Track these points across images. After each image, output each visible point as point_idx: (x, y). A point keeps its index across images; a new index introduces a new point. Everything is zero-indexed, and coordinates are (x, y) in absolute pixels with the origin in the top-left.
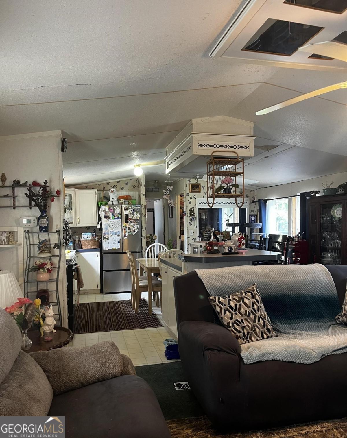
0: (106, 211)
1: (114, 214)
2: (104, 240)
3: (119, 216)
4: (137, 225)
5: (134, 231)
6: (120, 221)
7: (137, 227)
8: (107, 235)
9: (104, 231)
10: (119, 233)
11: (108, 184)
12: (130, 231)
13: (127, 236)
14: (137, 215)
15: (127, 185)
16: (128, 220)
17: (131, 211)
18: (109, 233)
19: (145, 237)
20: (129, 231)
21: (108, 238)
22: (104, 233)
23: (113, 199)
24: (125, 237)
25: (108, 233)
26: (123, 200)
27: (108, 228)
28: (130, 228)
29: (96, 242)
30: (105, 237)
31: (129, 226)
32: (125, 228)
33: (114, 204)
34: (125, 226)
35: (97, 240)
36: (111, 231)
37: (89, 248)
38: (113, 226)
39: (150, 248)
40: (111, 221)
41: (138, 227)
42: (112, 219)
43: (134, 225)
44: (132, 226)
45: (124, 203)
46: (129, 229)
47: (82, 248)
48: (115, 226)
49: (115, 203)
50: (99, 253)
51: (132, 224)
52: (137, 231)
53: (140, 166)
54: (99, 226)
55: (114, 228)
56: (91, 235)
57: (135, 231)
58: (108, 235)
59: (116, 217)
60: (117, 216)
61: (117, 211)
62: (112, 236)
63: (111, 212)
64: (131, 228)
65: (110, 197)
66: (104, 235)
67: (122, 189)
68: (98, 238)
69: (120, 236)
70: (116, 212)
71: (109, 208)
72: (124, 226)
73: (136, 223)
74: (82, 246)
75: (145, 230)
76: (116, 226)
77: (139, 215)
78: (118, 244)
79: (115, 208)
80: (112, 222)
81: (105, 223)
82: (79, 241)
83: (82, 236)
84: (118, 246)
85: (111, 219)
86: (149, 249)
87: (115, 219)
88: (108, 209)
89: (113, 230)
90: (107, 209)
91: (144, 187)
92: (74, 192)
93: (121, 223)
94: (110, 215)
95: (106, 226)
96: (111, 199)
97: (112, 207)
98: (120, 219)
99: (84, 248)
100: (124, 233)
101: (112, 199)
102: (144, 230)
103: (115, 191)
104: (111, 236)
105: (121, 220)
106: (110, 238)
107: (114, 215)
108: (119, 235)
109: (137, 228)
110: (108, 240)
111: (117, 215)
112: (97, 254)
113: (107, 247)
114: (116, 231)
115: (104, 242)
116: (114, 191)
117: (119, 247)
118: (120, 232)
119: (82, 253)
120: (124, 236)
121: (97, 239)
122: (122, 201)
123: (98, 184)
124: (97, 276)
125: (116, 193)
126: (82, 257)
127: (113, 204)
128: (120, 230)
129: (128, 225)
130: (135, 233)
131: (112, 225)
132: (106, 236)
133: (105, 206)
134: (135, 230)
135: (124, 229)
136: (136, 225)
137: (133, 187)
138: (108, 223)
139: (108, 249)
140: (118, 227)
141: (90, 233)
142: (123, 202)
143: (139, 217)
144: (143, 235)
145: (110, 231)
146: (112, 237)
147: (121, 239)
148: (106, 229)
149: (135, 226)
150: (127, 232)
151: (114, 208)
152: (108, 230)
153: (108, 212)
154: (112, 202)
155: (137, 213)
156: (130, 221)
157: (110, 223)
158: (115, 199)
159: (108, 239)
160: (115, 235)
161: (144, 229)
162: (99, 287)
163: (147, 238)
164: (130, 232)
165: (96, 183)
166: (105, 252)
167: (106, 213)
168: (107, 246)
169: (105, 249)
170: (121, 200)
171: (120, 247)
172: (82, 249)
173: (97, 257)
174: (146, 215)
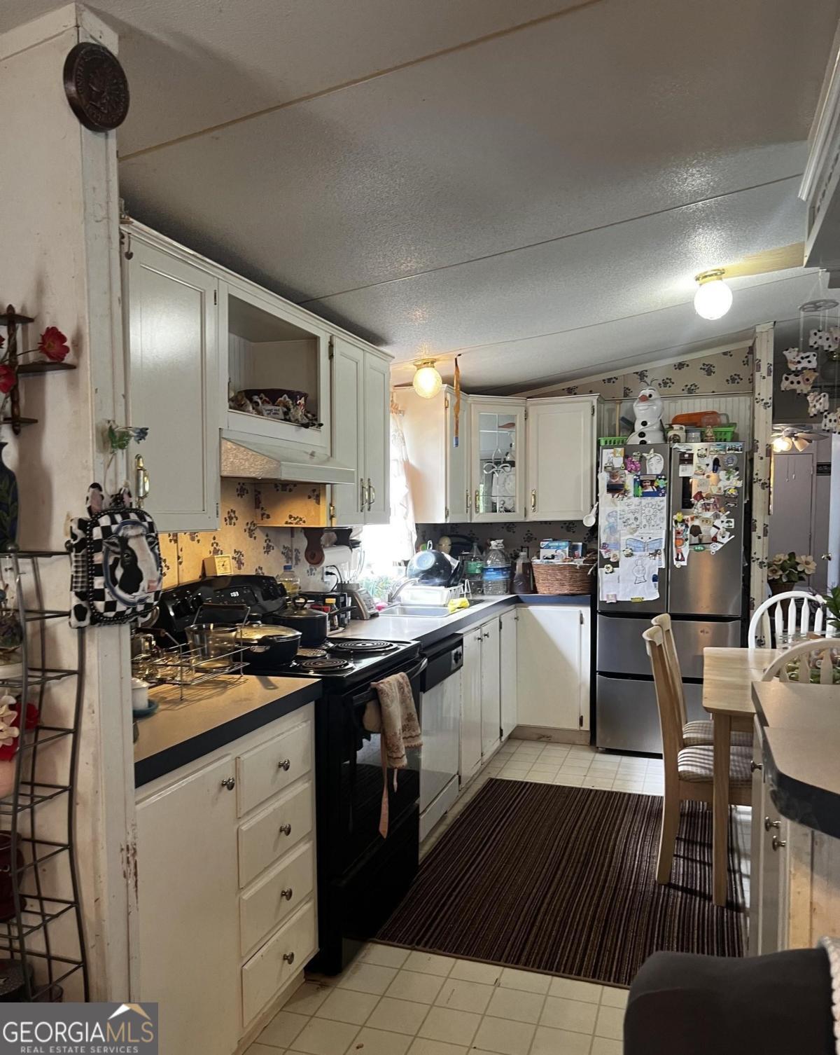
0: (613, 468)
1: (642, 478)
2: (604, 570)
3: (661, 483)
4: (728, 517)
5: (715, 539)
6: (662, 501)
7: (726, 525)
8: (614, 552)
9: (603, 537)
10: (656, 546)
11: (642, 375)
12: (700, 540)
13: (686, 557)
14: (728, 479)
15: (709, 374)
16: (692, 499)
17: (708, 465)
18: (623, 543)
19: (762, 563)
20: (695, 540)
21: (618, 562)
22: (605, 546)
23: (644, 424)
24: (677, 559)
25: (617, 545)
26: (681, 428)
27: (620, 526)
28: (698, 527)
29: (578, 574)
30: (606, 557)
31: (697, 523)
32: (680, 527)
33: (649, 442)
34: (680, 520)
35: (581, 567)
36: (630, 536)
37: (557, 590)
38: (636, 519)
39: (771, 610)
40: (630, 504)
41: (732, 524)
42: (634, 496)
43: (717, 516)
44: (706, 521)
45: (683, 439)
46: (696, 531)
47: (535, 591)
48: (644, 522)
49: (653, 437)
50: (586, 611)
51: (709, 515)
52: (726, 540)
53: (721, 279)
54: (589, 522)
55: (638, 526)
56: (567, 549)
57: (717, 542)
58: (617, 552)
59: (650, 489)
60: (652, 485)
61: (653, 468)
62: (631, 555)
63: (630, 472)
64: (702, 529)
65: (635, 419)
66: (603, 551)
67: (691, 391)
68: (584, 562)
69: (660, 558)
70: (651, 470)
71: (626, 457)
72: (676, 522)
73: (722, 509)
74: (537, 585)
75: (765, 535)
76: (648, 521)
77: (739, 480)
78: (652, 583)
79: (648, 458)
80: (633, 507)
81: (609, 510)
82: (528, 567)
83: (539, 552)
84: (651, 593)
85: (631, 494)
86: (767, 613)
87: (645, 495)
88: (621, 459)
89: (637, 533)
90: (618, 462)
91: (769, 375)
92: (524, 409)
93: (665, 511)
94: (629, 480)
95: (612, 520)
96: (638, 427)
97: (634, 454)
98: (663, 495)
99: (543, 590)
100: (676, 546)
101: (642, 427)
102: (761, 535)
103: (653, 397)
104: (627, 556)
105: (665, 498)
106: (624, 562)
107: (641, 481)
108: (657, 551)
109: (727, 530)
110: (615, 569)
111: (652, 482)
112: (581, 615)
113: (612, 593)
114: (646, 539)
115: (604, 574)
116: (650, 396)
117: (654, 593)
118: (661, 542)
119: (533, 609)
120: (675, 557)
121: (582, 564)
122: (677, 430)
123: (609, 380)
124: (580, 687)
125: (659, 403)
126: (534, 621)
127: (643, 442)
128: (661, 533)
129: (692, 519)
130: (720, 546)
131: (631, 516)
132: (612, 556)
133: (612, 450)
134: (719, 538)
135: (678, 533)
136: (723, 518)
137: (733, 380)
138: (618, 509)
139: (614, 601)
140: (653, 523)
141: (564, 544)
142: (682, 434)
143: (736, 488)
144: (757, 556)
145: (625, 537)
146: (632, 559)
147: (663, 566)
148: (613, 529)
149: (717, 523)
150: (687, 543)
151: (642, 457)
152: (617, 536)
153: (621, 472)
154: (642, 435)
155: (728, 472)
156: (702, 502)
157: (627, 508)
158: (653, 426)
159: (616, 565)
160: (643, 553)
161: (759, 531)
162: (586, 726)
163: (769, 565)
164: (700, 543)
165: (602, 375)
166: (605, 609)
167: (613, 475)
168: (612, 588)
169: (605, 600)
170: (676, 427)
171: (658, 596)
172: (537, 592)
173: (582, 623)
174: (769, 479)
